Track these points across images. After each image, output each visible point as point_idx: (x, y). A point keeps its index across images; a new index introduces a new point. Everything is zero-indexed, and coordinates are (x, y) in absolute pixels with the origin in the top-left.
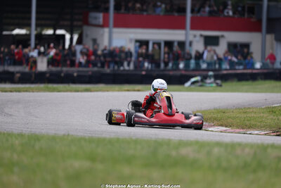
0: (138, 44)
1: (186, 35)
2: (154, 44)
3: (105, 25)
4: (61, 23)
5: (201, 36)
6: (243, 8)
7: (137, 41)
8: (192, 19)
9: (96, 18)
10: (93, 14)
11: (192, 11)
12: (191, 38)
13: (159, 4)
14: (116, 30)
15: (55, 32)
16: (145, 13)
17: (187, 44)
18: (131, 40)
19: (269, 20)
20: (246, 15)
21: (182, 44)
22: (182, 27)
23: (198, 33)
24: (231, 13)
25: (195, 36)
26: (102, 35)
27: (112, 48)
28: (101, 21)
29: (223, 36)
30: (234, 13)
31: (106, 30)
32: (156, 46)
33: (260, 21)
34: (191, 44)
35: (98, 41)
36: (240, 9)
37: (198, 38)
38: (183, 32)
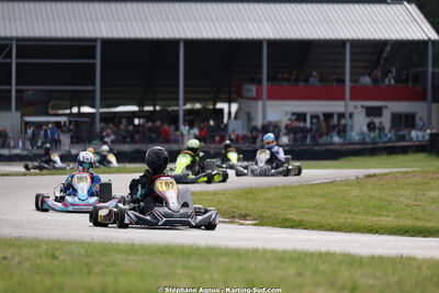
0: (294, 117)
1: (346, 106)
2: (312, 117)
3: (258, 97)
4: (221, 96)
5: (363, 106)
6: (407, 76)
7: (293, 114)
8: (351, 88)
9: (249, 90)
10: (246, 87)
11: (351, 81)
12: (351, 109)
13: (314, 74)
14: (270, 103)
15: (214, 105)
16: (301, 84)
17: (347, 116)
18: (287, 113)
19: (434, 88)
20: (410, 83)
21: (341, 116)
22: (342, 98)
23: (359, 103)
24: (393, 82)
25: (356, 107)
26: (256, 108)
27: (266, 122)
28: (254, 93)
29: (386, 107)
30: (396, 82)
31: (260, 103)
32: (315, 121)
33: (425, 89)
34: (351, 116)
35: (253, 115)
36: (404, 77)
37: (359, 109)
38: (342, 103)
